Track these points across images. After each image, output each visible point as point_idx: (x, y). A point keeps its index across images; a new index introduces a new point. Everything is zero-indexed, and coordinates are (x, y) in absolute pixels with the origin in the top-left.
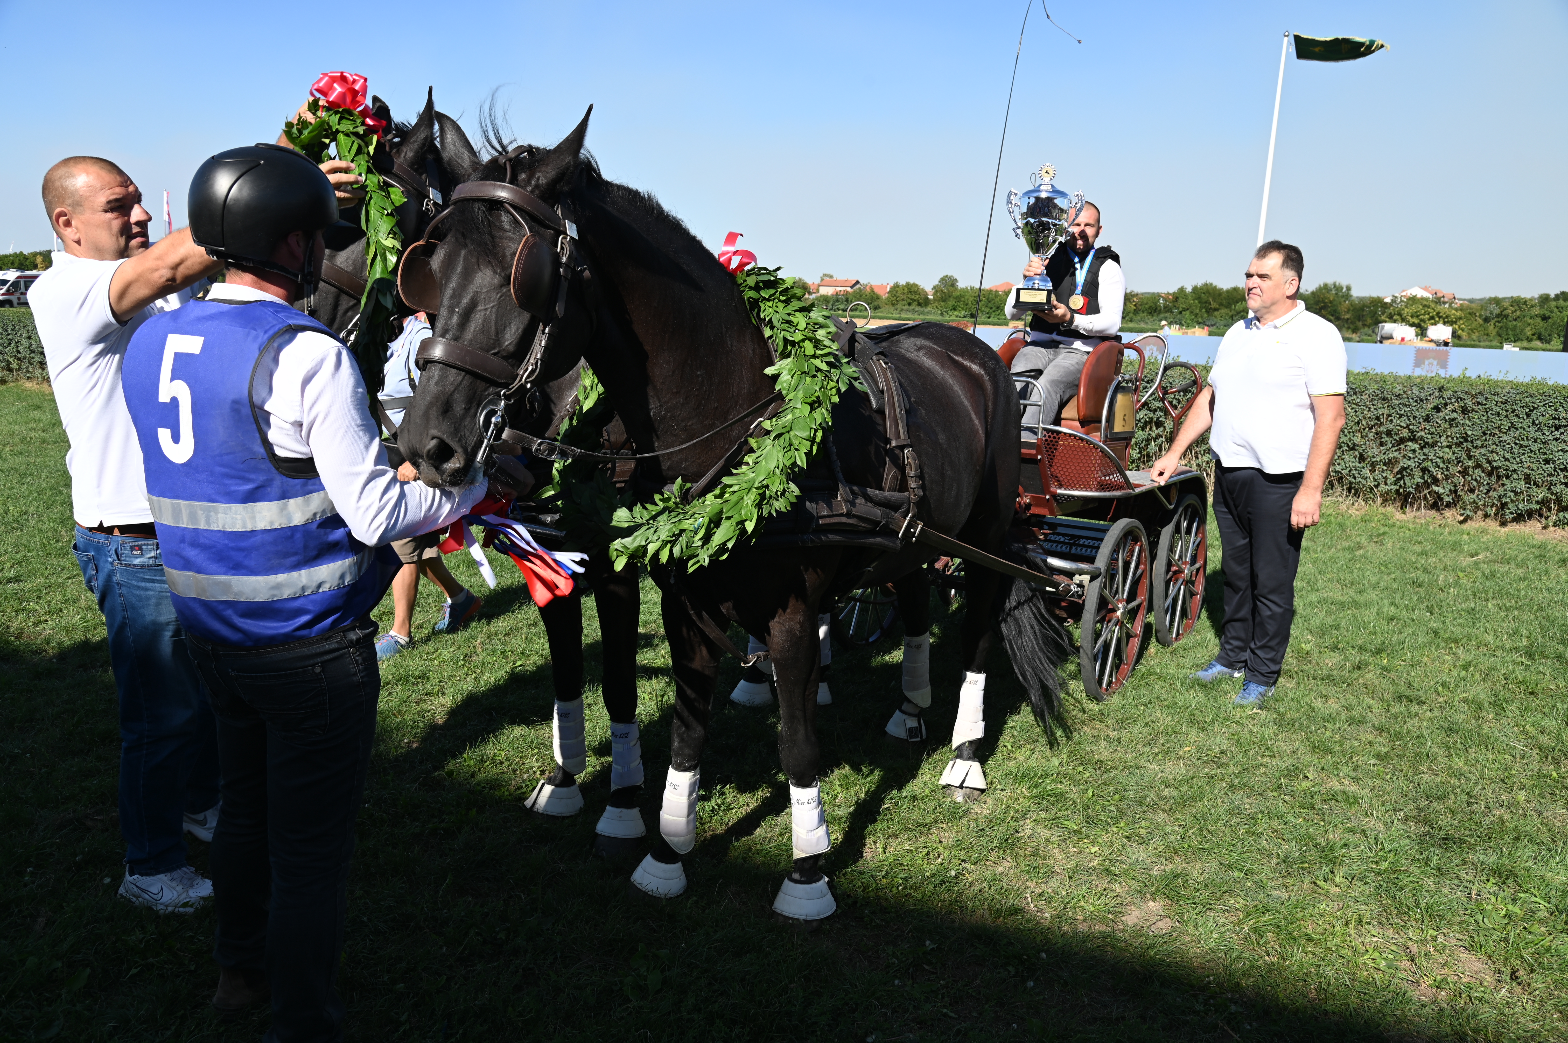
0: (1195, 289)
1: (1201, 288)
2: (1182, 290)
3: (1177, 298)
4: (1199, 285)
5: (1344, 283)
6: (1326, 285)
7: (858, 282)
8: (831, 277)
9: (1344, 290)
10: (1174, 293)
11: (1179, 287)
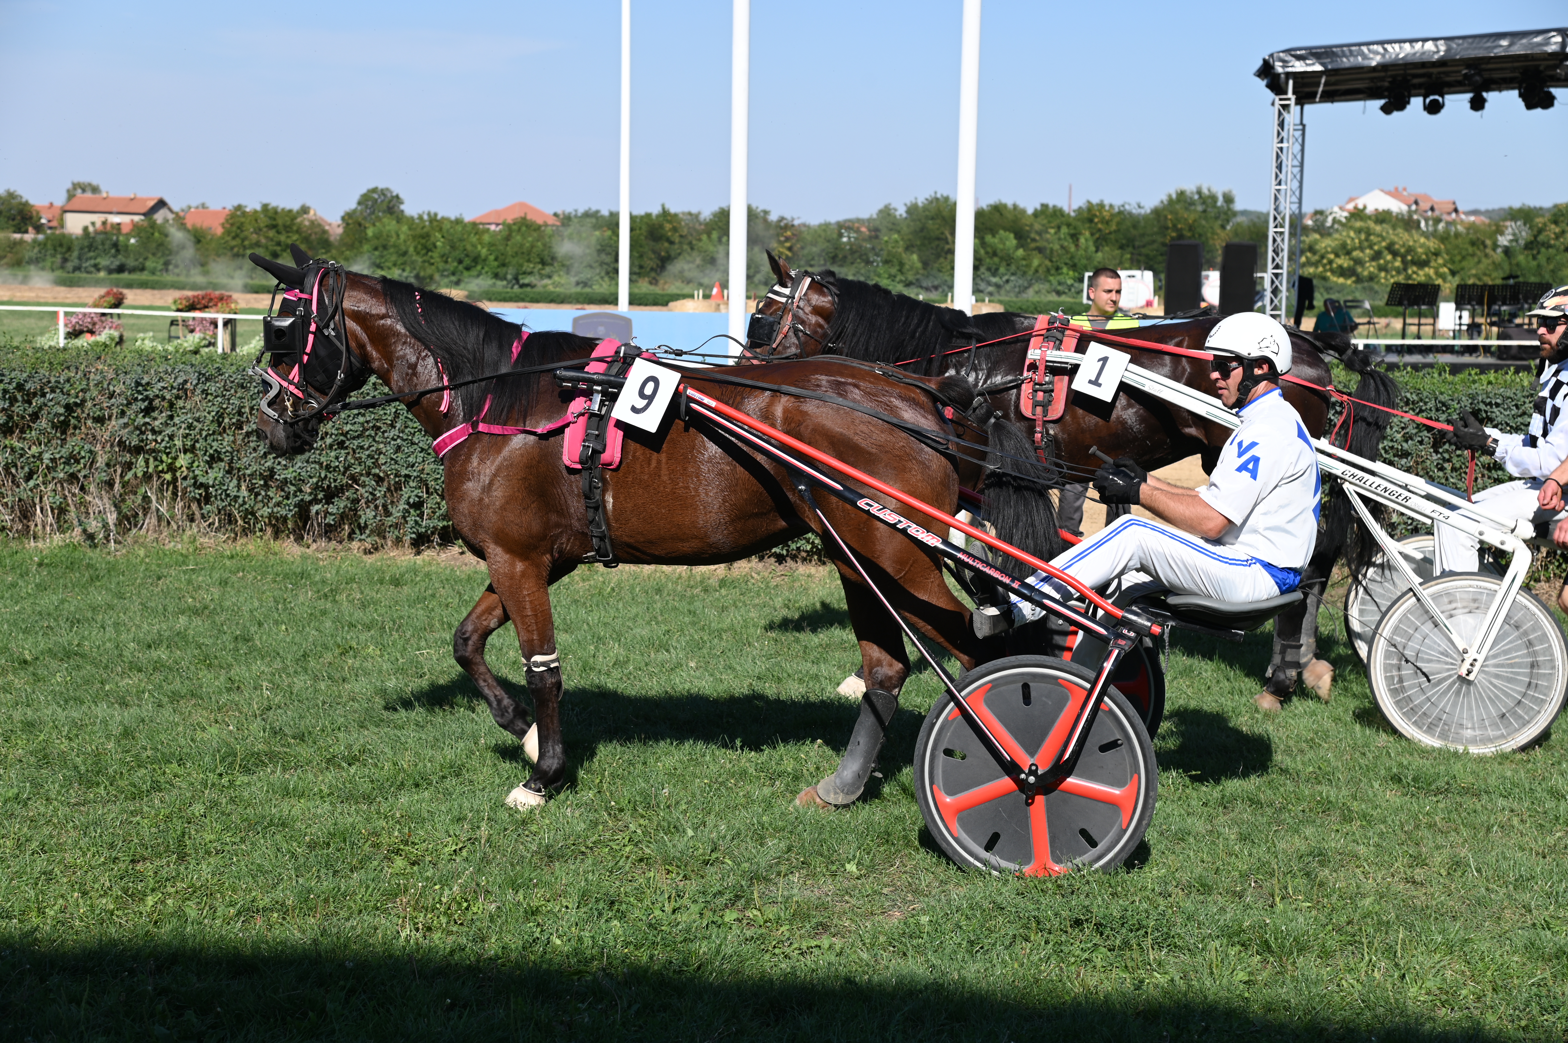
0: (912, 210)
1: (925, 208)
2: (886, 212)
3: (877, 230)
4: (921, 201)
5: (1219, 190)
6: (1181, 194)
7: (161, 204)
8: (95, 190)
9: (1220, 202)
10: (870, 220)
11: (881, 206)
